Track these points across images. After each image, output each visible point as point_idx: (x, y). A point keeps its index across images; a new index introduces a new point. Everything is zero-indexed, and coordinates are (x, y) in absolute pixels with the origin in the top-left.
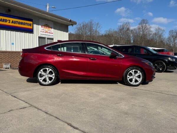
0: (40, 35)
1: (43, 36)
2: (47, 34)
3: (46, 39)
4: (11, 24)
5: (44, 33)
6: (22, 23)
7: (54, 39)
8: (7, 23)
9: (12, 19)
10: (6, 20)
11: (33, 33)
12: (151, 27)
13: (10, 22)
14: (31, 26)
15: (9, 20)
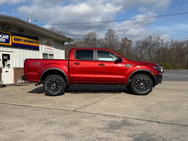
0: (44, 52)
1: (46, 53)
2: (49, 50)
3: (48, 55)
4: (23, 43)
5: (47, 50)
6: (31, 42)
7: (54, 55)
8: (21, 42)
9: (24, 39)
10: (20, 39)
11: (39, 51)
12: (118, 38)
13: (22, 41)
14: (38, 44)
15: (22, 39)
